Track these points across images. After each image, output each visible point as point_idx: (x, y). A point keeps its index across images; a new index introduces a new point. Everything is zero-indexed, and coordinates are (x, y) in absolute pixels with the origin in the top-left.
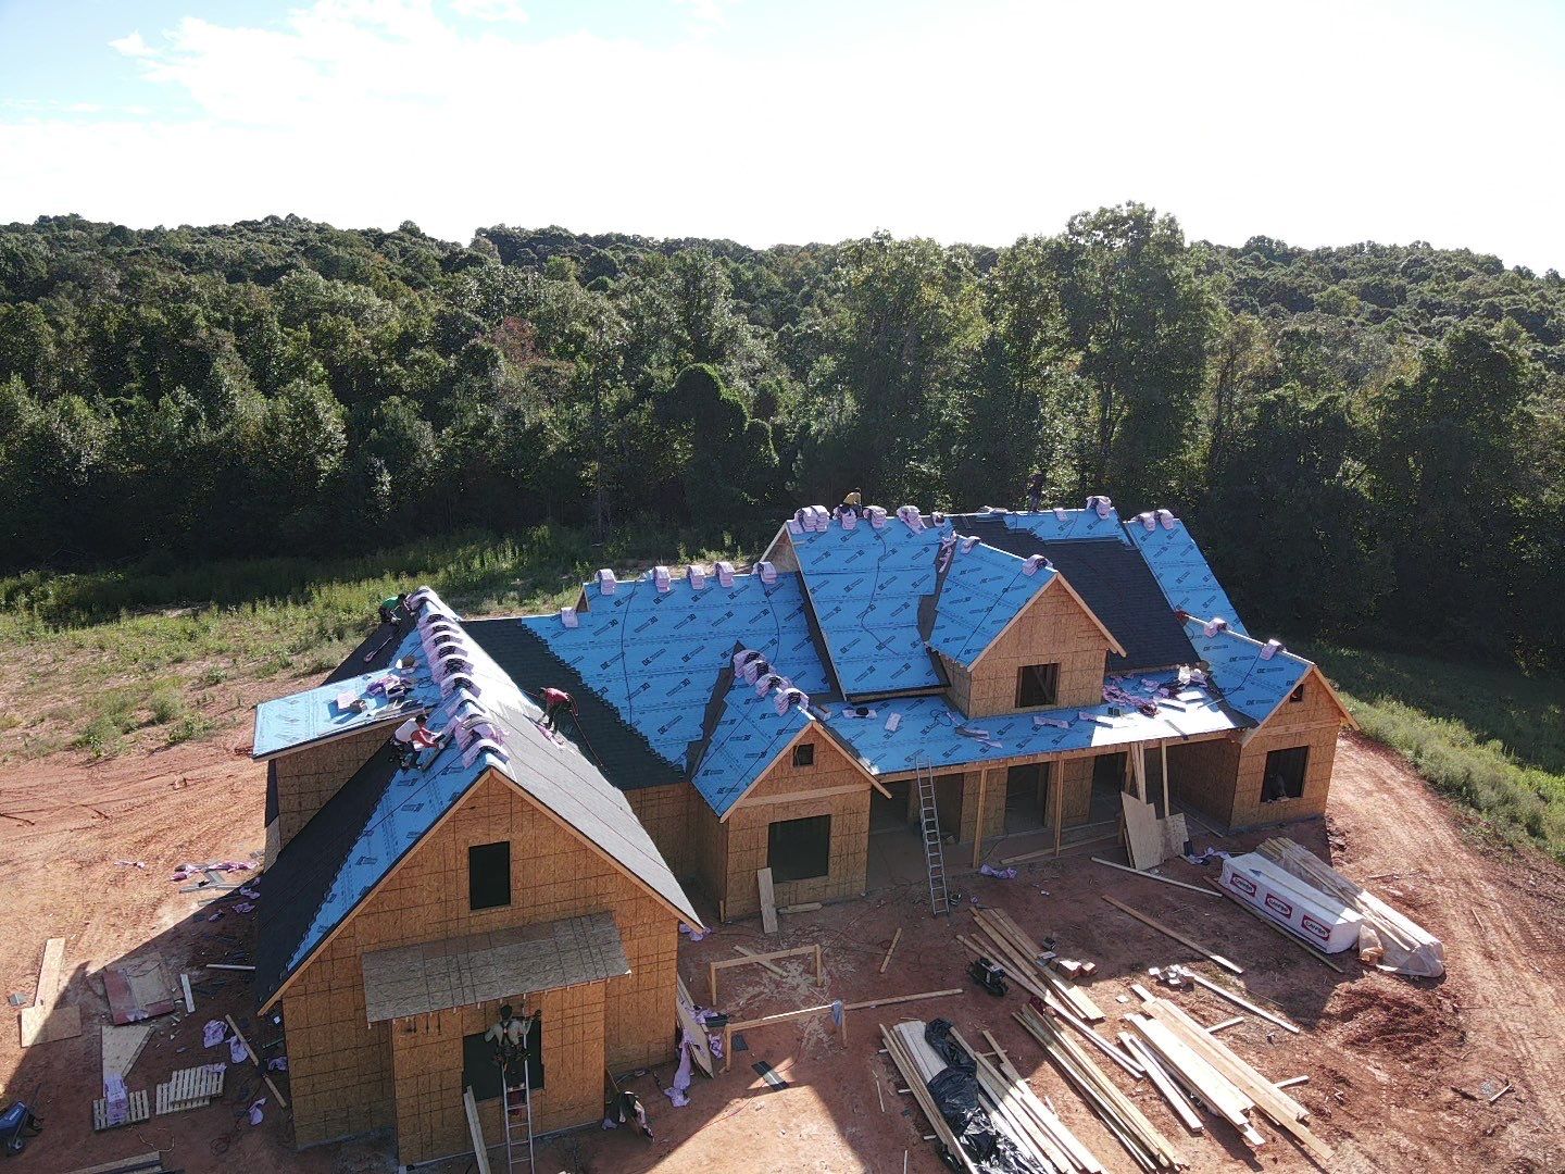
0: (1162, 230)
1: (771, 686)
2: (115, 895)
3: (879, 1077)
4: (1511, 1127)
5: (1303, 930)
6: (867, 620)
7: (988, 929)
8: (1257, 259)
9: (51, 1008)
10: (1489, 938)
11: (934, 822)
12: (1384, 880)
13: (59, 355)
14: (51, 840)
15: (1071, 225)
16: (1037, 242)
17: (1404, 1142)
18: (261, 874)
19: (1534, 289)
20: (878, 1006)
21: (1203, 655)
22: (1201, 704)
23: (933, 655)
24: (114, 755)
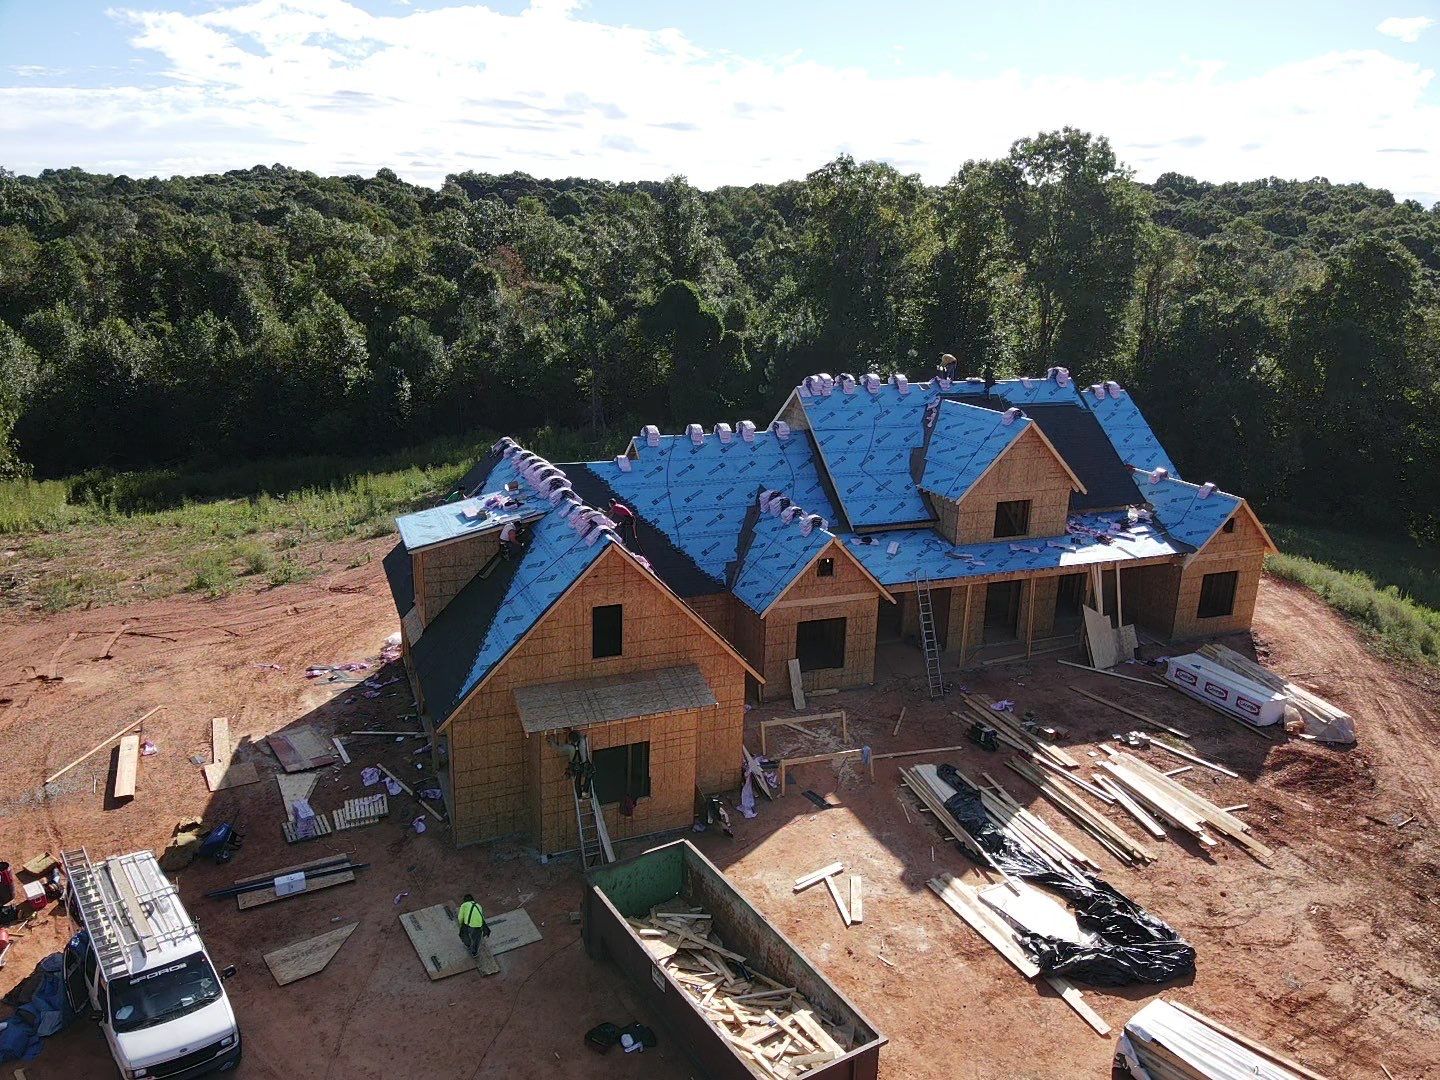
0: (1095, 153)
1: (794, 516)
2: (261, 688)
3: (903, 802)
4: (1416, 844)
5: (1238, 709)
6: (866, 467)
7: (977, 708)
8: (1169, 194)
9: (228, 764)
10: (1392, 719)
11: (930, 624)
12: (1302, 677)
13: (90, 287)
14: (197, 650)
15: (1013, 150)
16: (983, 166)
17: (1330, 850)
18: (379, 672)
19: (1422, 220)
20: (895, 757)
21: (1149, 499)
22: (1147, 536)
23: (925, 495)
24: (227, 594)
